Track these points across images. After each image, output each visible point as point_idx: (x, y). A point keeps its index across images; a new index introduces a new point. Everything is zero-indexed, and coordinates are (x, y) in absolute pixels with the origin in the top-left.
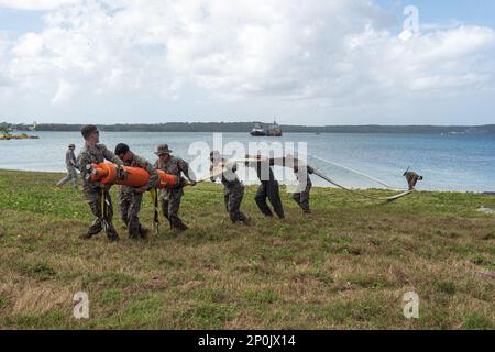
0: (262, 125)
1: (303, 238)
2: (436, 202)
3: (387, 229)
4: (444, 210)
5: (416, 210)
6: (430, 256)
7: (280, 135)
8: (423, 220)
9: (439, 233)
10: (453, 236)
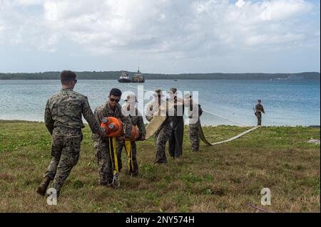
0: (127, 73)
1: (168, 178)
2: (275, 136)
3: (242, 164)
4: (283, 142)
5: (261, 143)
6: (286, 191)
7: (143, 82)
8: (270, 153)
9: (287, 166)
10: (299, 168)
